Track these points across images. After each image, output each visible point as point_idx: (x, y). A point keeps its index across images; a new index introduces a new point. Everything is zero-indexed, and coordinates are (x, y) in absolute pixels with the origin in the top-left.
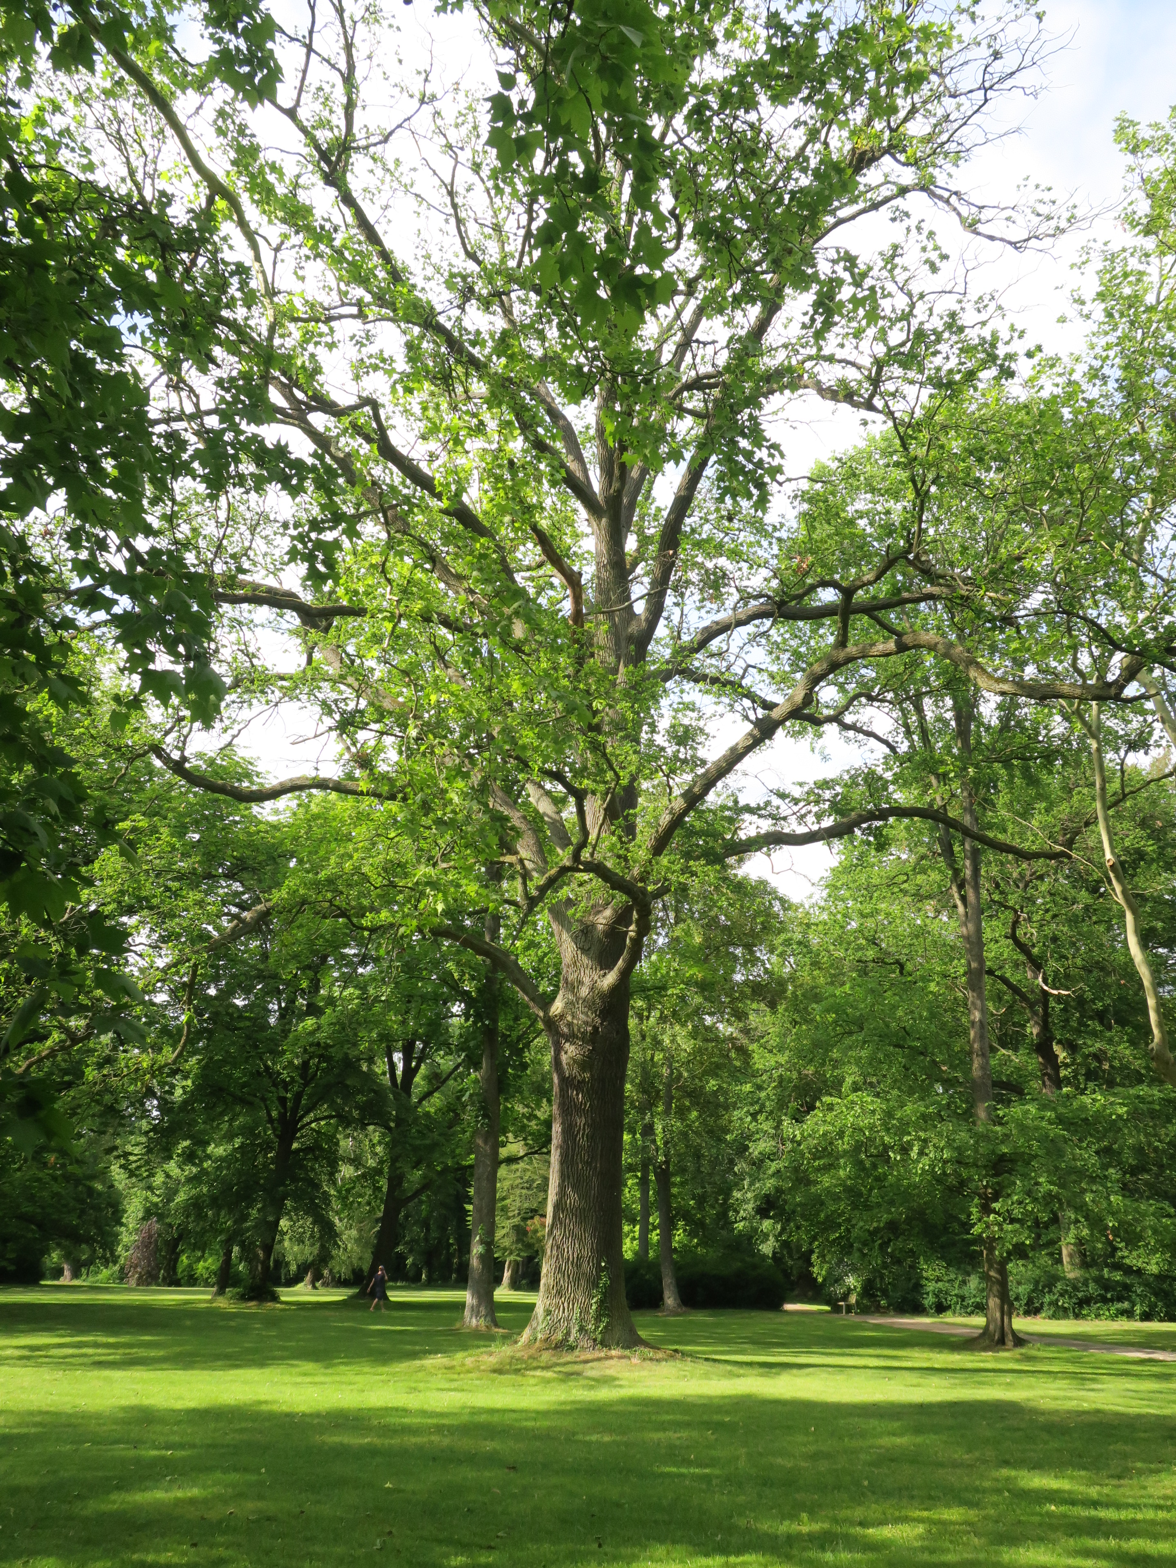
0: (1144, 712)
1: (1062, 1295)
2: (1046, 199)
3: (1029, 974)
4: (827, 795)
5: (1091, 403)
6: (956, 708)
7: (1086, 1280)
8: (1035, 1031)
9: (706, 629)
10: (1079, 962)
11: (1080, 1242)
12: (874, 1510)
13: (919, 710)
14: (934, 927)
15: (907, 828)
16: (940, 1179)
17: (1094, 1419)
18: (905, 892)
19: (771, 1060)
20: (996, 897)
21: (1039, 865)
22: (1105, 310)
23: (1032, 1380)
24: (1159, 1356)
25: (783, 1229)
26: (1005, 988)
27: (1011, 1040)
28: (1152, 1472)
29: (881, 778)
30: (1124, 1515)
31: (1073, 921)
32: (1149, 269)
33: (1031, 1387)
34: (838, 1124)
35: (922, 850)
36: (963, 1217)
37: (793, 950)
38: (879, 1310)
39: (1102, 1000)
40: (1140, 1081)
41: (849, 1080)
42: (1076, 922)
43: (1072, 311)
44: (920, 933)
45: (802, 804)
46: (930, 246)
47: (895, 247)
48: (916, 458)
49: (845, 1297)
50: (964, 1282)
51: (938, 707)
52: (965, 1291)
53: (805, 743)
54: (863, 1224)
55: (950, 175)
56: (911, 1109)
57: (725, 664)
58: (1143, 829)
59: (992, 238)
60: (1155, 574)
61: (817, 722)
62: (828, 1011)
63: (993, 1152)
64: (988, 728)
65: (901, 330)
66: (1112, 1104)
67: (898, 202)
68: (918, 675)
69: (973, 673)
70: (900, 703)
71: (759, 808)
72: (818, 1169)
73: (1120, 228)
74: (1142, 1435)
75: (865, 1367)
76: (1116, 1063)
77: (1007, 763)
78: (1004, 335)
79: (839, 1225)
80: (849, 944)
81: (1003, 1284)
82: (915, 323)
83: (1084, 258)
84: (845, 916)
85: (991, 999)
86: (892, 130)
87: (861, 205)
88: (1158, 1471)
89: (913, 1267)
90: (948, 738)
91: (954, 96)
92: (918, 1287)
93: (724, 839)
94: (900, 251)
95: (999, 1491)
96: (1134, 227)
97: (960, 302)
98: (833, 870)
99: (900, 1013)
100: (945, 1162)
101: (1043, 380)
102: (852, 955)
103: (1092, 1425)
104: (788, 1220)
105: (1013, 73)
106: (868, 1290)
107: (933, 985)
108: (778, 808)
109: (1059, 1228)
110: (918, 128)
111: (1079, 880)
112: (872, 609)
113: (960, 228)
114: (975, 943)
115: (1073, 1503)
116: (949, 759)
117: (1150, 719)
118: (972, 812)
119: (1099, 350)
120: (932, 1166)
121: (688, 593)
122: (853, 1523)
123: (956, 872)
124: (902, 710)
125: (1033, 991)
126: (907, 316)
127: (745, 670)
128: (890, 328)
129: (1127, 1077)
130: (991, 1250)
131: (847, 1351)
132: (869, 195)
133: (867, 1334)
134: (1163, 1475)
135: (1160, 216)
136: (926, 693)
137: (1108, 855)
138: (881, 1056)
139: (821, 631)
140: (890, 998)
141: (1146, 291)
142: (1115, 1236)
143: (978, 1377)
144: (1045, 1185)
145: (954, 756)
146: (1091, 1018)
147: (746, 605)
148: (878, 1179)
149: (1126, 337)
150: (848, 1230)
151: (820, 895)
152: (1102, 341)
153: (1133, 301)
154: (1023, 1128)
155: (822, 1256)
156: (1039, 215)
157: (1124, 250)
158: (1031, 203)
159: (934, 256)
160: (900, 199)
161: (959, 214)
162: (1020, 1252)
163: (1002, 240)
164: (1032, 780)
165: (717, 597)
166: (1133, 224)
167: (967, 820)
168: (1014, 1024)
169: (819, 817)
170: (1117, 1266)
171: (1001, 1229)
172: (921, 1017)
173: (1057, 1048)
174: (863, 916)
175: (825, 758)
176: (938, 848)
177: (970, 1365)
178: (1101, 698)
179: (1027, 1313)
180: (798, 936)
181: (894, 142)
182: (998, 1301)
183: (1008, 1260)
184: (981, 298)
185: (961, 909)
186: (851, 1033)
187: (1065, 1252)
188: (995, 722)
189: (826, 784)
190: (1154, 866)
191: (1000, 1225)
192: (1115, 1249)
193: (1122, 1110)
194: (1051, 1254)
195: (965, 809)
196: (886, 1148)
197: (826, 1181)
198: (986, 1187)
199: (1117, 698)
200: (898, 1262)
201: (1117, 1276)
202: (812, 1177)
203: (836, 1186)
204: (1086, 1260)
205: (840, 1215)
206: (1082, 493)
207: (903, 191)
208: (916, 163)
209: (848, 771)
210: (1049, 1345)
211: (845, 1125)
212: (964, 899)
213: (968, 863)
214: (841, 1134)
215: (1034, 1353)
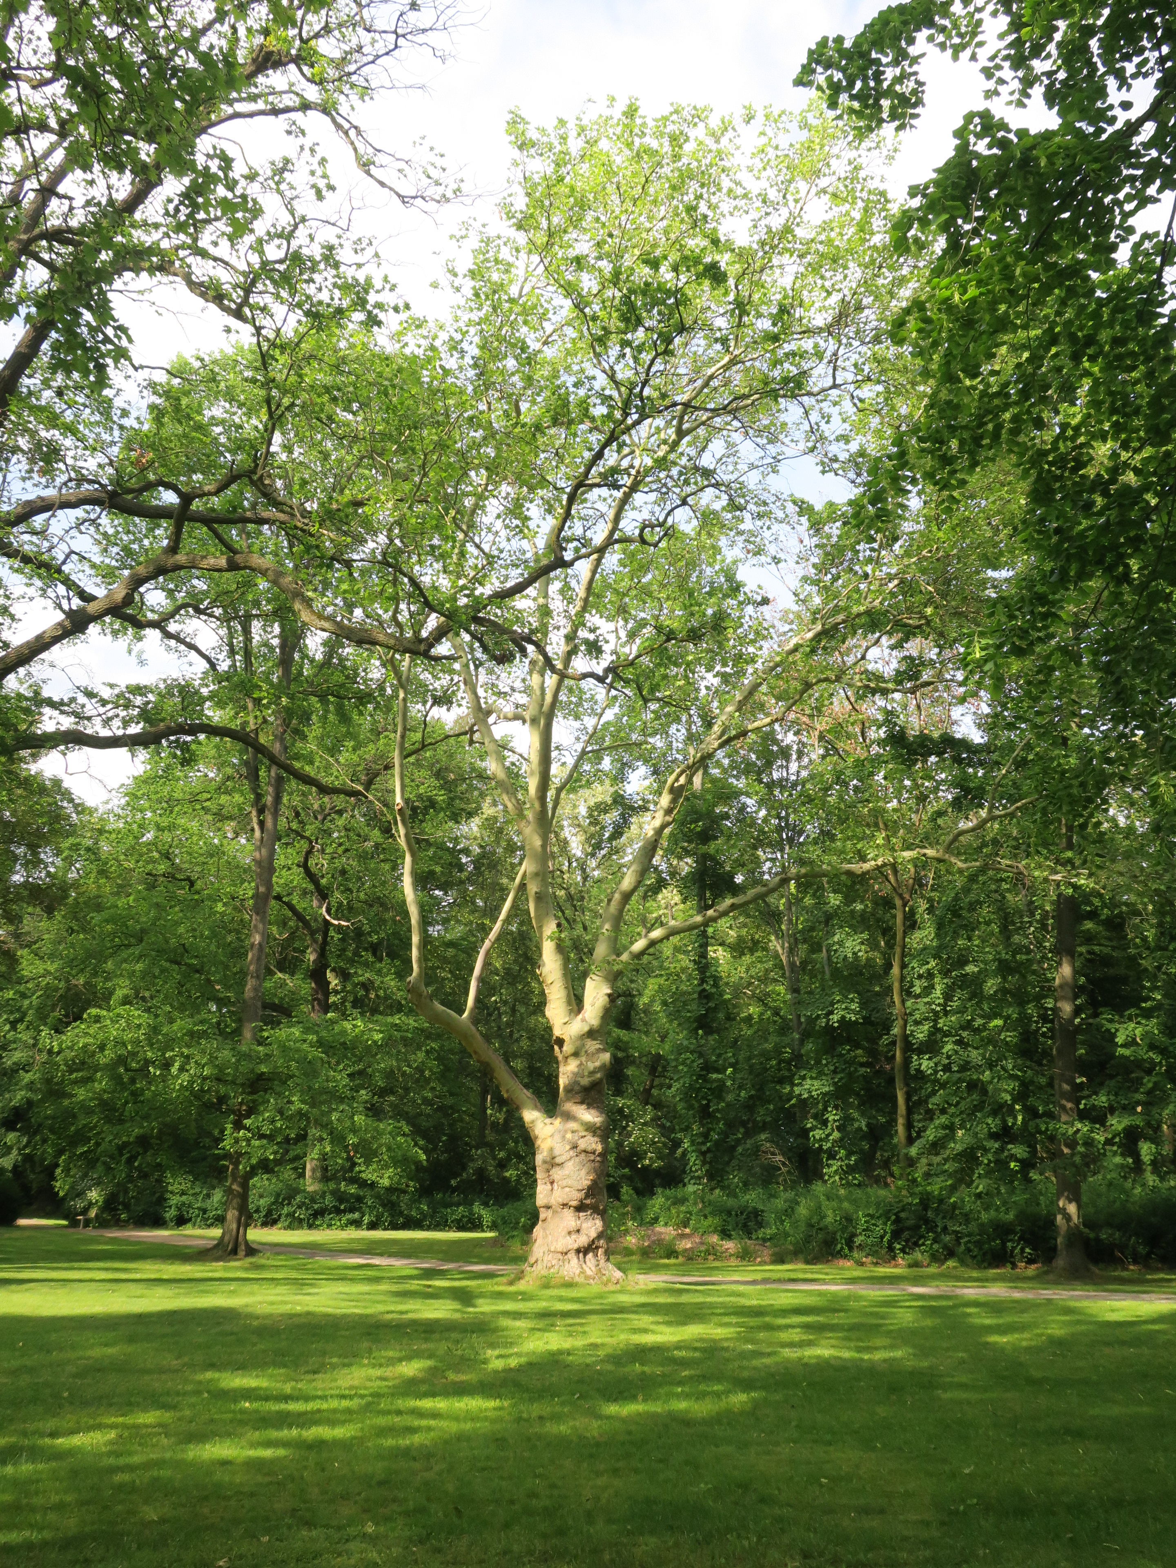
0: (452, 672)
1: (299, 1207)
2: (438, 165)
3: (315, 903)
4: (139, 701)
5: (446, 372)
6: (283, 636)
7: (324, 1193)
8: (312, 957)
9: (28, 502)
10: (362, 895)
11: (324, 1157)
12: (68, 1420)
13: (247, 631)
14: (230, 848)
15: (217, 747)
16: (198, 1095)
17: (303, 1320)
18: (206, 810)
19: (40, 967)
20: (295, 826)
21: (340, 801)
22: (474, 288)
23: (255, 1287)
24: (376, 1261)
25: (29, 1142)
26: (290, 914)
27: (288, 965)
28: (345, 1365)
29: (197, 692)
30: (311, 1406)
31: (363, 857)
32: (517, 263)
33: (252, 1293)
34: (101, 1036)
35: (229, 771)
36: (216, 1132)
37: (80, 855)
38: (118, 1224)
39: (377, 933)
40: (399, 1011)
41: (119, 993)
42: (366, 858)
43: (445, 279)
44: (215, 852)
45: (110, 706)
46: (319, 173)
47: (287, 161)
48: (273, 380)
49: (85, 1211)
50: (208, 1196)
51: (265, 631)
52: (208, 1204)
53: (123, 642)
54: (111, 1138)
55: (353, 109)
56: (180, 1025)
57: (46, 544)
58: (437, 779)
59: (382, 184)
60: (478, 546)
61: (139, 625)
62: (107, 921)
63: (252, 1071)
64: (312, 661)
65: (279, 247)
66: (370, 1030)
67: (297, 116)
68: (250, 597)
69: (297, 606)
70: (228, 621)
71: (62, 703)
72: (75, 1082)
73: (497, 215)
74: (343, 1333)
75: (91, 1280)
76: (381, 993)
77: (323, 698)
78: (378, 283)
79: (89, 1139)
80: (141, 855)
81: (244, 1197)
82: (294, 244)
83: (464, 232)
84: (140, 826)
85: (276, 923)
86: (303, 41)
87: (260, 105)
88: (349, 1365)
89: (159, 1181)
90: (270, 664)
91: (369, 31)
92: (162, 1200)
93: (16, 730)
94: (290, 167)
95: (198, 1393)
96: (509, 218)
97: (339, 237)
98: (135, 778)
99: (181, 930)
100: (205, 1079)
101: (408, 338)
102: (142, 868)
103: (299, 1327)
104: (35, 1133)
105: (424, 31)
106: (110, 1205)
107: (220, 905)
108: (83, 706)
109: (306, 1145)
110: (328, 47)
111: (373, 819)
112: (209, 520)
113: (355, 164)
114: (266, 868)
115: (267, 1399)
116: (265, 687)
117: (456, 678)
118: (282, 741)
119: (461, 324)
120: (191, 1083)
121: (14, 460)
122: (42, 1435)
123: (259, 797)
124: (229, 628)
125: (316, 920)
126: (288, 236)
127: (68, 556)
128: (267, 242)
129: (391, 1007)
130: (237, 1164)
131: (76, 1265)
132: (271, 98)
133: (100, 1247)
134: (354, 1368)
135: (532, 216)
136: (257, 616)
137: (398, 799)
138: (157, 972)
139: (157, 532)
140: (175, 913)
141: (511, 282)
142: (356, 1152)
143: (202, 1286)
144: (297, 1104)
145: (271, 684)
146: (366, 950)
147: (78, 486)
148: (134, 1094)
149: (485, 320)
150: (98, 1144)
151: (118, 801)
152: (465, 317)
153: (498, 288)
154: (284, 1049)
155: (67, 1170)
156: (429, 177)
157: (499, 237)
158: (424, 164)
159: (322, 183)
160: (300, 113)
161: (355, 149)
162: (265, 1166)
163: (391, 189)
164: (344, 718)
165: (48, 472)
166: (510, 216)
167: (277, 748)
168: (295, 950)
169: (126, 723)
170: (354, 1180)
171: (249, 1145)
172: (202, 935)
173: (330, 975)
174: (159, 828)
175: (142, 663)
176: (244, 771)
177: (198, 1275)
178: (414, 653)
179: (264, 1224)
180: (90, 843)
181: (303, 54)
182: (236, 1213)
183: (252, 1172)
184: (360, 240)
185: (257, 833)
186: (128, 946)
187: (308, 1167)
188: (319, 657)
189: (138, 690)
190: (442, 814)
191: (248, 1140)
192: (354, 1164)
193: (378, 1037)
194: (295, 1169)
195: (276, 736)
196: (147, 1062)
197: (81, 1094)
198: (241, 1104)
199: (426, 655)
200: (145, 1176)
201: (353, 1190)
202: (68, 1089)
203: (91, 1099)
204: (326, 1174)
205: (92, 1129)
206: (425, 455)
207: (305, 106)
208: (321, 83)
209: (165, 681)
210: (279, 1254)
211: (107, 1038)
212: (262, 824)
213: (271, 789)
214: (102, 1047)
215: (263, 1261)
